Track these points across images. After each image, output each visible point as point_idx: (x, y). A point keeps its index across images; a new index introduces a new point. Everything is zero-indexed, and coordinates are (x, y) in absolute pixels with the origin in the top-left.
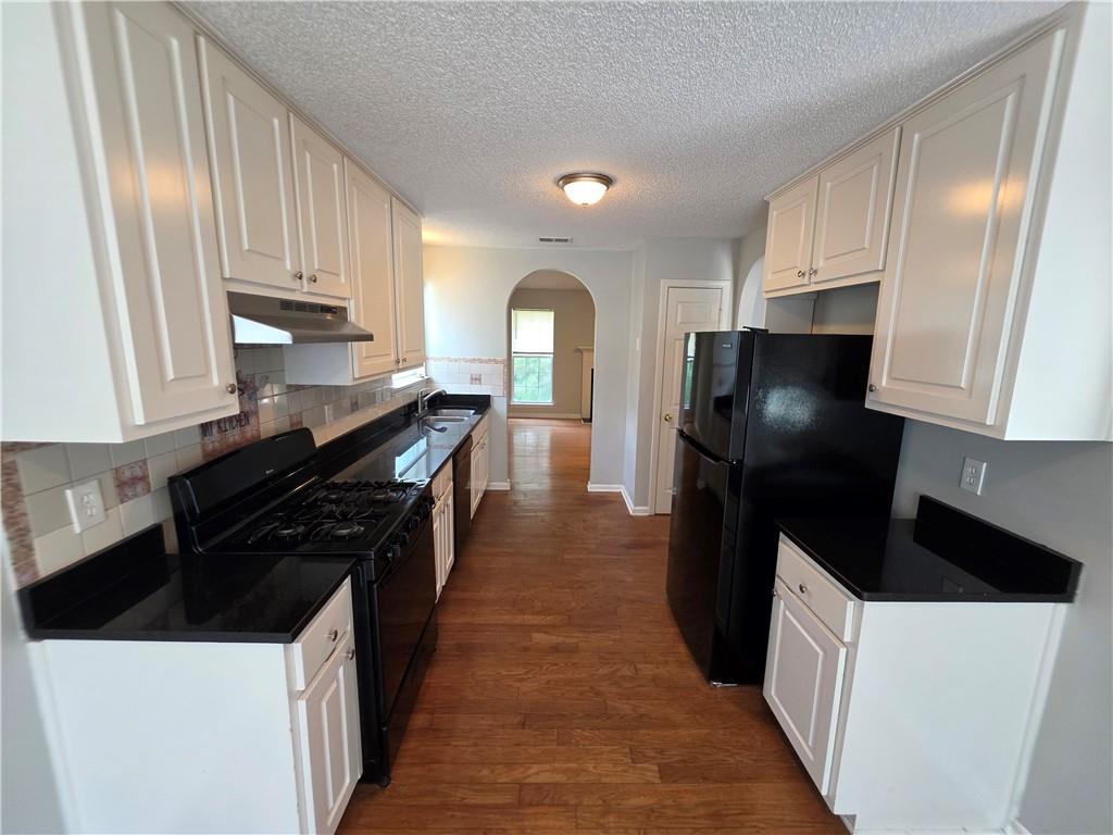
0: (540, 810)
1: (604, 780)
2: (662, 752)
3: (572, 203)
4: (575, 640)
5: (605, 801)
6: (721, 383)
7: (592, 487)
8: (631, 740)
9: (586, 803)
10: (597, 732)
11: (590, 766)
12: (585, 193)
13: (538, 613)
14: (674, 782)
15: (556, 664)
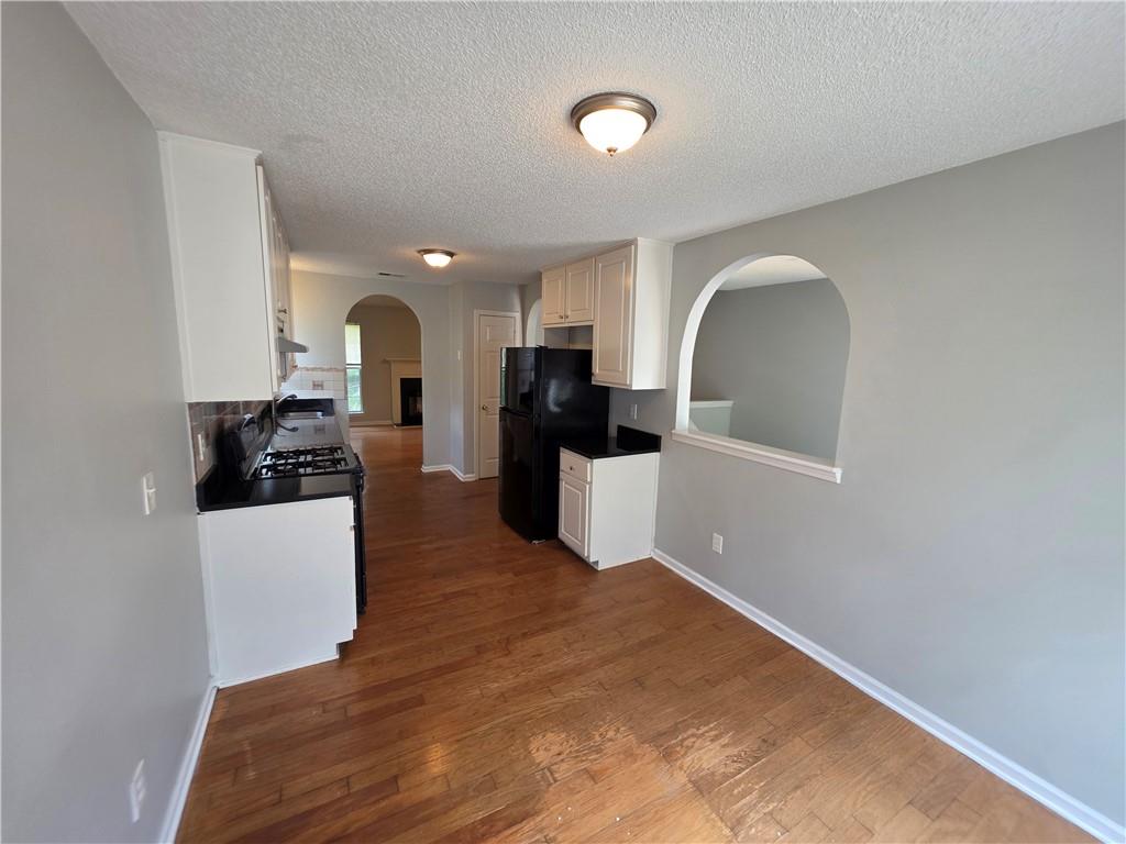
0: (458, 598)
1: (487, 583)
2: (513, 569)
3: (428, 266)
4: (448, 543)
5: (490, 588)
6: (523, 383)
7: (426, 469)
8: (496, 569)
9: (480, 591)
10: (477, 571)
11: (478, 581)
12: (437, 261)
13: (420, 537)
14: (521, 575)
15: (442, 554)
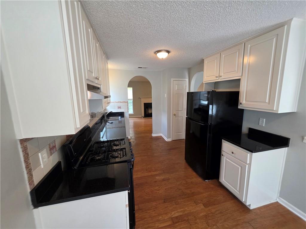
0: (180, 223)
1: (192, 211)
2: (202, 201)
4: (167, 177)
5: (194, 216)
7: (154, 135)
8: (193, 199)
9: (190, 218)
10: (184, 199)
11: (187, 208)
13: (155, 171)
14: (208, 207)
15: (166, 184)
